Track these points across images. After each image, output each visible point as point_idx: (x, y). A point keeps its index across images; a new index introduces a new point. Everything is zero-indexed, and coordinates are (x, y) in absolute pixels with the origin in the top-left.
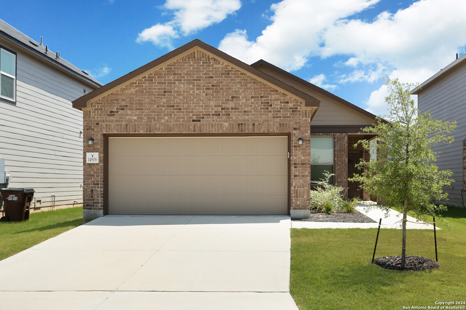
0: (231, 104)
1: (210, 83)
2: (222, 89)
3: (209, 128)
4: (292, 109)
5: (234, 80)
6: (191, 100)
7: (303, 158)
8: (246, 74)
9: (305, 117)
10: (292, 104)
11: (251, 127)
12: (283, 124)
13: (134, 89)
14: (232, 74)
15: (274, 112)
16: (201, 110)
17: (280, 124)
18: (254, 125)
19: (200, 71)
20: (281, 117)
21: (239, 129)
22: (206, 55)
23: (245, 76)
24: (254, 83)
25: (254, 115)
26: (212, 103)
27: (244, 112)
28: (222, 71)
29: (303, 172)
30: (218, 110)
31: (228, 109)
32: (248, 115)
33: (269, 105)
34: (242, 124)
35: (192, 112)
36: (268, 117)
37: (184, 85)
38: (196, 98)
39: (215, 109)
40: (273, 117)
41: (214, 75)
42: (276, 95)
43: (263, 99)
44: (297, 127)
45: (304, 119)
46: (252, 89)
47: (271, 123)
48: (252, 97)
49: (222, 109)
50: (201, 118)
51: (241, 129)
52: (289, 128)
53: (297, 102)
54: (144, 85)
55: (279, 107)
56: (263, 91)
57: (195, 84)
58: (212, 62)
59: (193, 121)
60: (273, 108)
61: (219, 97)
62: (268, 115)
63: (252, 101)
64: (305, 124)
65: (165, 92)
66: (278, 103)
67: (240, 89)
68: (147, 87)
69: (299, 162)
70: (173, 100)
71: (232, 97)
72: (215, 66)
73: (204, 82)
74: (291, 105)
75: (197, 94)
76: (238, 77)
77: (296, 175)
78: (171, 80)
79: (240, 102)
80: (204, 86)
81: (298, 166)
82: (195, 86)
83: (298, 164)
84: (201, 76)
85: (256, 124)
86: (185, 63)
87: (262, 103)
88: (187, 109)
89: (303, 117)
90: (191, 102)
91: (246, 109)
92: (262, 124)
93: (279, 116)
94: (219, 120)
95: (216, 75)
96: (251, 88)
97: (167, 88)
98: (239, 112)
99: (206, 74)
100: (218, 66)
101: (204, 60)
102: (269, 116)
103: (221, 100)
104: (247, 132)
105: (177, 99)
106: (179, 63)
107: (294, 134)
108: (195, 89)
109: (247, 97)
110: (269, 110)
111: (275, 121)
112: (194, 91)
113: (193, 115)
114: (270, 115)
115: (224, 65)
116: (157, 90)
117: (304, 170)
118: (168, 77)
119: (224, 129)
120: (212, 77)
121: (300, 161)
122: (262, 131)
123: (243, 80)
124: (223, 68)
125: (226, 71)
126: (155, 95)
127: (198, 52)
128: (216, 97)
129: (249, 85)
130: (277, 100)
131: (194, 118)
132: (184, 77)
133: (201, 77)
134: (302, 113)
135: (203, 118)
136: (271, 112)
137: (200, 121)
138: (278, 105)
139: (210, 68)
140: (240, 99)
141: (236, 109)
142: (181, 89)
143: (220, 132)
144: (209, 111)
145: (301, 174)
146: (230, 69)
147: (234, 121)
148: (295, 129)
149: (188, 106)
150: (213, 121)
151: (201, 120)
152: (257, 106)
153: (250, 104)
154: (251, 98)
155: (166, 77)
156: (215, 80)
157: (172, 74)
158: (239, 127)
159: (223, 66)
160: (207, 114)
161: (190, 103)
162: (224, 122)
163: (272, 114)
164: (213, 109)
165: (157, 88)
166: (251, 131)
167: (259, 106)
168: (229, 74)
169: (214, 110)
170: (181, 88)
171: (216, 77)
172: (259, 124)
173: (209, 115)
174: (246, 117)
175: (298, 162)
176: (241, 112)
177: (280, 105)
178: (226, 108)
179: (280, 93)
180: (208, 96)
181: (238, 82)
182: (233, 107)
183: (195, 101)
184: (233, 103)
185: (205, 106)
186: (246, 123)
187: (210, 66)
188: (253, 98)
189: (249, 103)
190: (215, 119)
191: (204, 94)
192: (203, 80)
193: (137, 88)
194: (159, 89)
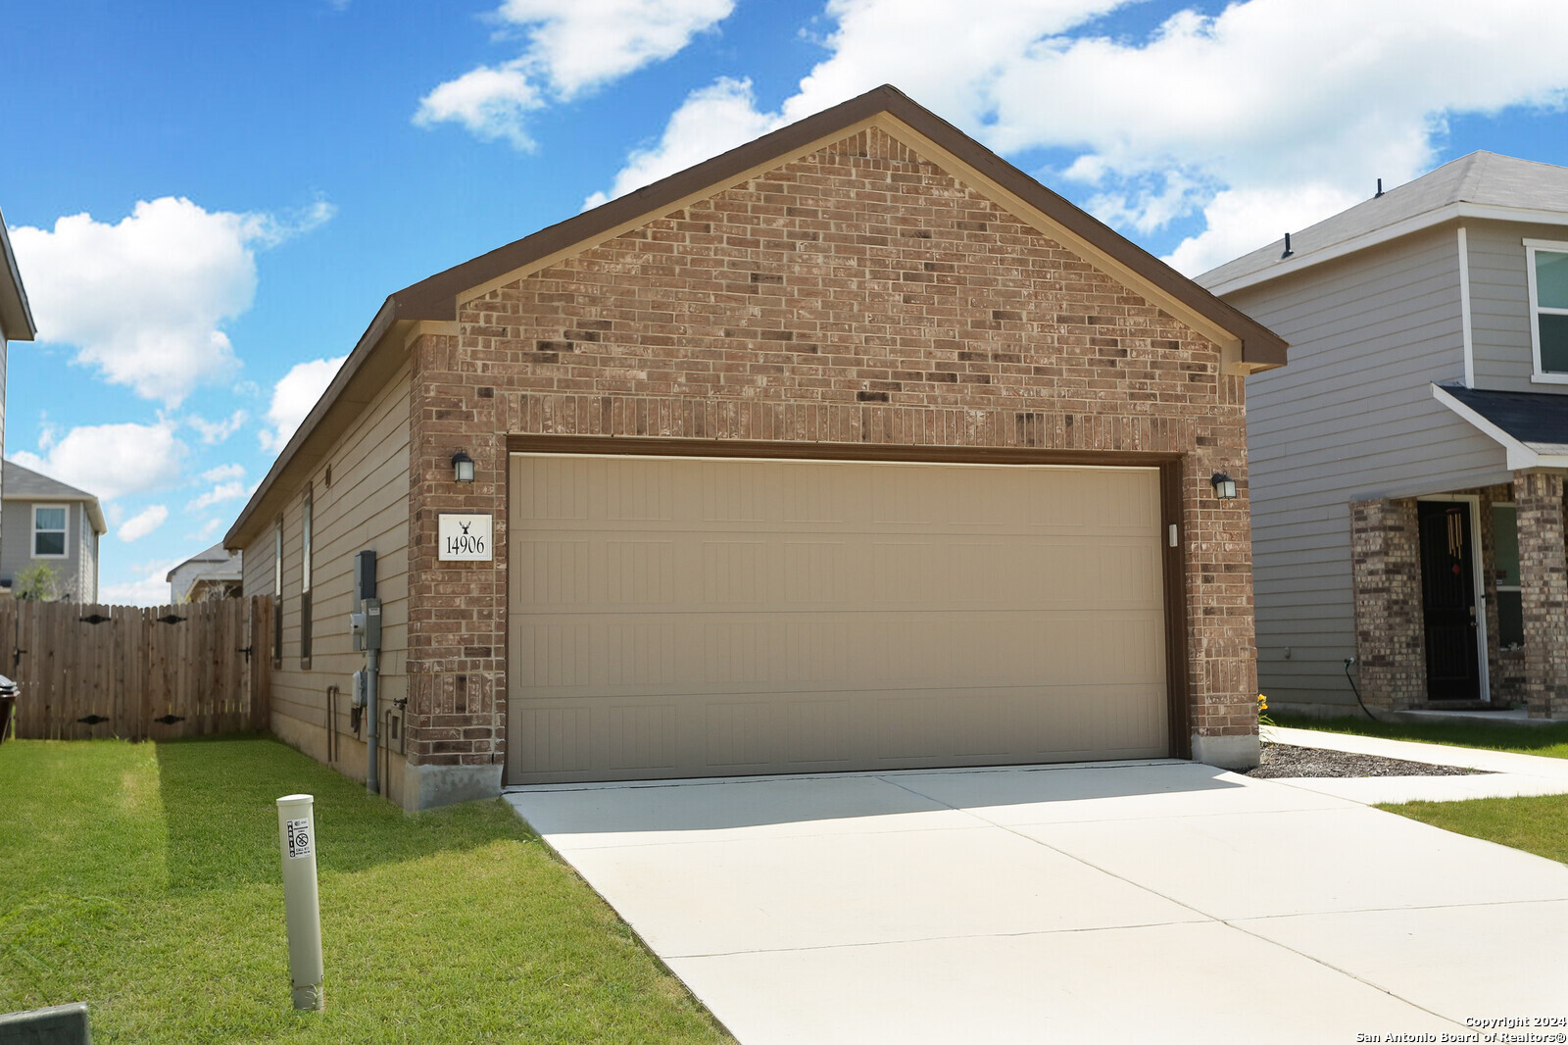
0: (991, 342)
1: (919, 256)
2: (960, 281)
3: (919, 426)
4: (1189, 368)
5: (1000, 251)
6: (852, 317)
7: (1229, 547)
8: (1040, 234)
9: (1232, 401)
10: (1190, 352)
11: (1060, 428)
12: (1164, 423)
13: (637, 257)
14: (996, 228)
15: (1134, 375)
16: (891, 357)
17: (1154, 423)
18: (1069, 420)
19: (886, 209)
20: (1154, 396)
21: (1023, 434)
22: (904, 147)
23: (1038, 240)
24: (1067, 266)
25: (1068, 383)
26: (928, 333)
27: (1038, 370)
28: (961, 215)
29: (1231, 598)
30: (949, 358)
31: (983, 356)
32: (1050, 383)
33: (1118, 351)
34: (1030, 416)
35: (859, 363)
36: (1114, 393)
37: (826, 257)
38: (870, 308)
39: (939, 354)
40: (1132, 396)
41: (932, 226)
42: (1137, 315)
43: (1097, 326)
44: (1207, 434)
45: (1227, 406)
46: (1061, 289)
47: (1126, 417)
48: (1061, 320)
49: (962, 356)
50: (887, 386)
51: (1030, 433)
52: (1183, 435)
53: (1203, 344)
54: (675, 244)
55: (1149, 358)
56: (1097, 298)
57: (868, 256)
58: (925, 175)
59: (862, 397)
60: (1129, 364)
61: (951, 312)
62: (1116, 388)
63: (1063, 331)
64: (1230, 424)
65: (755, 278)
66: (1145, 346)
67: (1023, 286)
68: (686, 252)
69: (1216, 560)
70: (784, 313)
71: (997, 315)
72: (935, 193)
73: (899, 251)
74: (1185, 354)
75: (874, 295)
76: (1015, 241)
77: (1212, 608)
78: (777, 233)
79: (1023, 334)
80: (899, 265)
81: (1215, 574)
82: (868, 263)
83: (1216, 568)
84: (886, 229)
85: (1078, 417)
86: (830, 173)
87: (1093, 341)
88: (837, 349)
89: (1222, 398)
90: (854, 324)
91: (1044, 362)
92: (1095, 418)
93: (1148, 391)
94: (951, 397)
95: (939, 226)
96: (1058, 286)
97: (762, 261)
98: (1019, 371)
99: (904, 221)
100: (946, 193)
101: (897, 169)
102: (1119, 390)
103: (959, 322)
104: (1047, 446)
105: (802, 308)
106: (809, 169)
107: (1199, 460)
108: (868, 276)
109: (1044, 316)
110: (1118, 368)
111: (1138, 408)
112: (864, 282)
113: (861, 374)
114: (1122, 387)
115: (967, 191)
116: (725, 269)
117: (1234, 591)
118: (768, 222)
119: (972, 431)
120: (926, 235)
121: (1220, 558)
122: (1096, 447)
123: (1033, 252)
124: (963, 205)
125: (972, 216)
126: (719, 287)
127: (874, 135)
128: (940, 312)
129: (1051, 275)
130: (1144, 333)
131: (866, 386)
132: (826, 226)
133: (887, 231)
134: (1222, 385)
135: (898, 387)
136: (1122, 375)
137: (884, 398)
138: (1144, 352)
139: (918, 199)
140: (1023, 325)
141: (1010, 358)
142: (815, 271)
143: (957, 444)
144: (917, 363)
145: (1225, 606)
146: (988, 211)
147: (1002, 405)
148: (1201, 441)
149: (842, 339)
150: (932, 400)
151: (890, 393)
152: (1078, 351)
153: (1056, 344)
154: (1058, 321)
155: (758, 218)
156: (937, 246)
157: (781, 209)
158: (1022, 427)
159: (962, 195)
160: (910, 374)
161: (850, 326)
162: (971, 408)
163: (1127, 383)
164: (931, 353)
165: (726, 258)
166: (1060, 445)
167: (1084, 352)
168: (983, 227)
169: (935, 357)
170: (817, 266)
171: (941, 234)
172: (1088, 420)
173: (919, 376)
174: (1045, 392)
175: (1214, 563)
176: (1027, 371)
177: (1152, 352)
178: (976, 354)
179: (1149, 311)
180: (912, 304)
181: (1013, 259)
182: (1000, 352)
183: (867, 323)
184: (999, 335)
185: (904, 343)
186: (1045, 413)
187: (919, 194)
188: (1066, 322)
189: (1052, 338)
190: (937, 392)
191: (899, 298)
192: (895, 243)
193: (649, 256)
194: (734, 264)
